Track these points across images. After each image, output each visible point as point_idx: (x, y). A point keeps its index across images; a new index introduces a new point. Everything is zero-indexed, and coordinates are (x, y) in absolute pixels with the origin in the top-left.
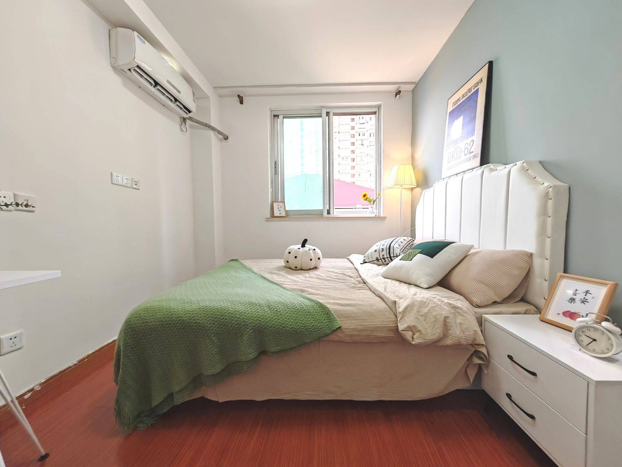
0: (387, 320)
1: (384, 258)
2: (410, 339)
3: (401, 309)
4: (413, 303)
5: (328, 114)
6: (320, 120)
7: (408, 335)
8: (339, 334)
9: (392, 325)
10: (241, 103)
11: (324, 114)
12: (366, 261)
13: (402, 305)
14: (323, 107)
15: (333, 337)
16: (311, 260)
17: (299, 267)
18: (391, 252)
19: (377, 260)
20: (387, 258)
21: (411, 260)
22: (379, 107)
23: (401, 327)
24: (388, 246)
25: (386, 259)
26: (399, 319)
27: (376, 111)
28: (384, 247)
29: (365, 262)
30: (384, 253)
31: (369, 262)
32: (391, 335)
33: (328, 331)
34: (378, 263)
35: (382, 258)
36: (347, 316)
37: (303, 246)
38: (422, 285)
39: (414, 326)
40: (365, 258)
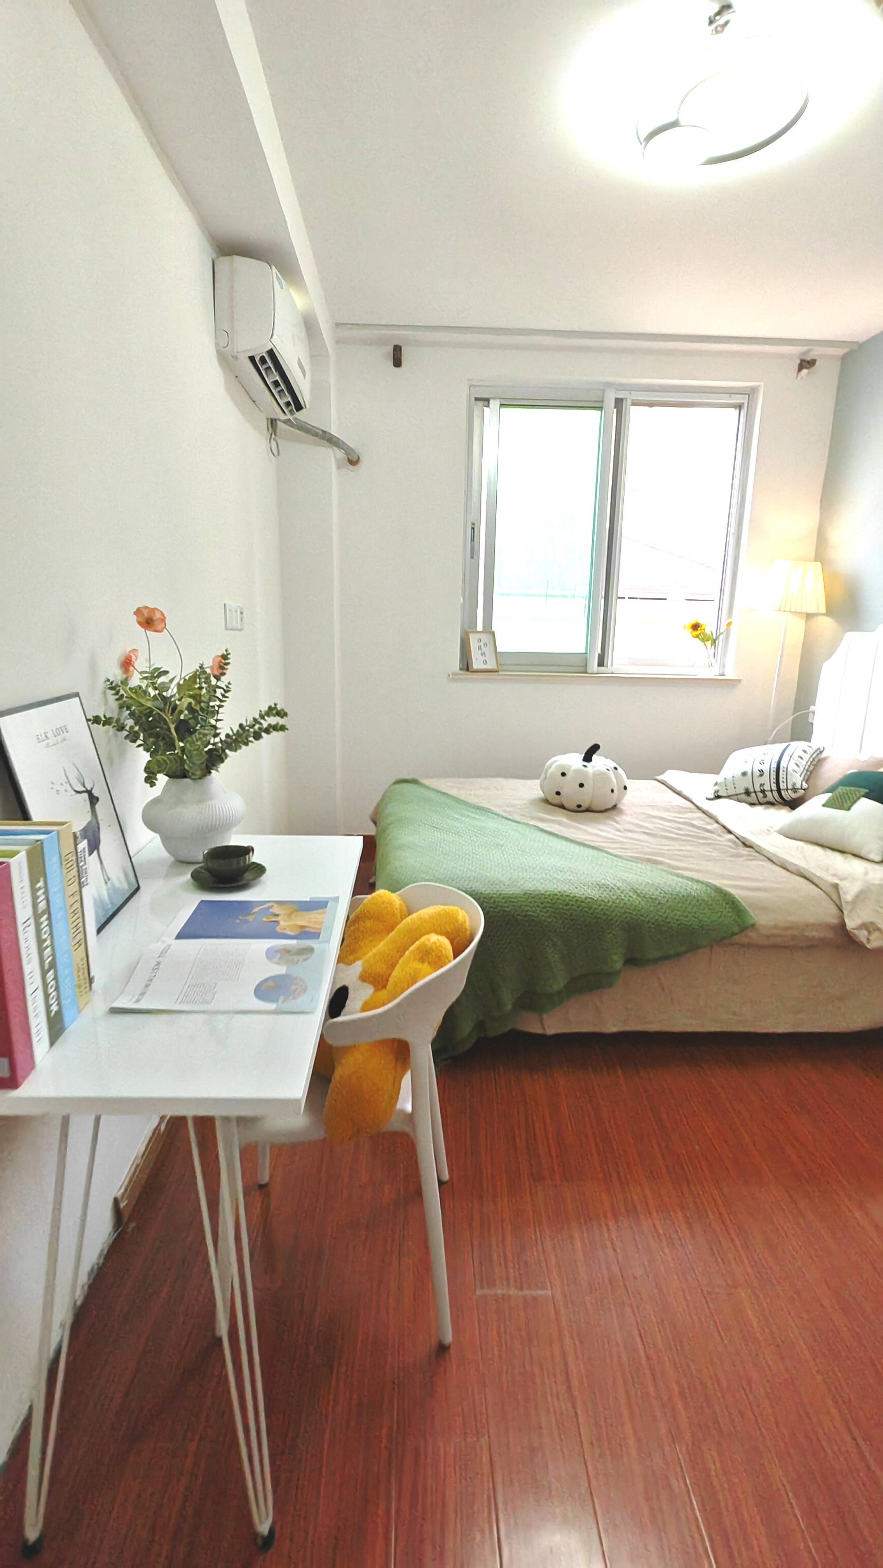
0: (826, 914)
1: (763, 791)
2: (864, 941)
3: (849, 898)
4: (868, 887)
5: (619, 403)
6: (597, 413)
7: (862, 935)
8: (753, 935)
9: (835, 921)
10: (397, 363)
11: (610, 403)
12: (720, 794)
13: (850, 891)
14: (608, 385)
15: (742, 939)
16: (612, 791)
17: (585, 805)
18: (781, 780)
19: (747, 793)
20: (771, 791)
21: (849, 809)
22: (751, 393)
23: (850, 924)
24: (774, 765)
25: (769, 794)
26: (845, 912)
27: (743, 403)
28: (765, 768)
29: (718, 797)
30: (765, 779)
31: (729, 797)
32: (830, 935)
33: (735, 929)
34: (750, 800)
35: (758, 789)
37: (588, 758)
38: (871, 856)
39: (872, 923)
40: (717, 788)
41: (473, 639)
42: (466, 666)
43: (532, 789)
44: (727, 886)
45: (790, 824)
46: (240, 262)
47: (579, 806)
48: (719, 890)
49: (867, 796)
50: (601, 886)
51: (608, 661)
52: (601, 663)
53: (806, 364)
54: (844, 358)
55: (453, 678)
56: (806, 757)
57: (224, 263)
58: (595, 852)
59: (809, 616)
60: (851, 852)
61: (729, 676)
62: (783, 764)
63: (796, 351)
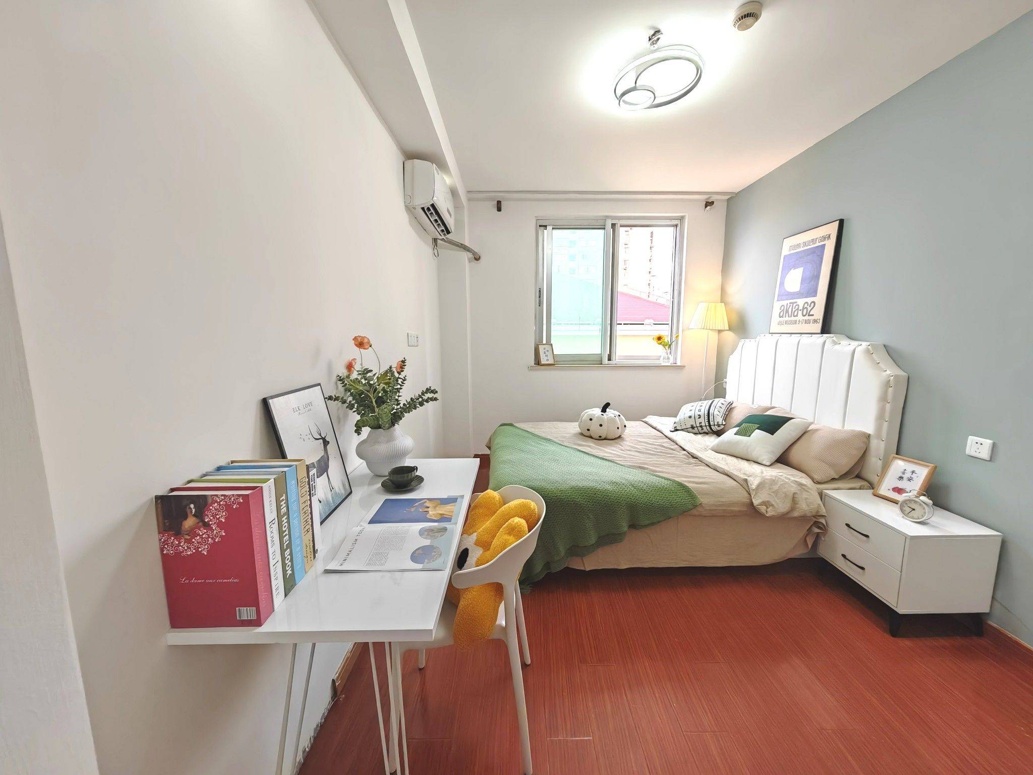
0: (742, 496)
1: (701, 426)
2: (765, 512)
3: (754, 487)
4: (764, 481)
5: (613, 225)
6: (602, 231)
7: (763, 509)
8: (700, 509)
9: (747, 501)
10: (499, 209)
11: (609, 226)
12: (677, 428)
13: (754, 483)
14: (607, 217)
15: (694, 512)
16: (618, 428)
17: (603, 437)
18: (711, 420)
19: (693, 427)
20: (706, 426)
21: (749, 436)
22: (682, 219)
23: (756, 502)
24: (706, 412)
25: (704, 428)
26: (752, 496)
28: (702, 413)
29: (677, 430)
30: (702, 420)
31: (682, 430)
32: (744, 509)
33: (690, 507)
34: (694, 431)
35: (698, 425)
36: (706, 493)
37: (604, 410)
38: (764, 463)
39: (768, 501)
40: (675, 425)
41: (541, 348)
42: (538, 362)
43: (573, 428)
44: (685, 481)
45: (718, 445)
46: (417, 162)
47: (600, 437)
48: (681, 485)
49: (758, 428)
50: (613, 483)
51: (613, 357)
52: (609, 359)
53: (709, 204)
54: (728, 200)
55: (531, 368)
56: (724, 407)
57: (409, 163)
58: (610, 463)
59: (720, 331)
60: (753, 460)
61: (679, 364)
62: (711, 411)
63: (704, 197)
